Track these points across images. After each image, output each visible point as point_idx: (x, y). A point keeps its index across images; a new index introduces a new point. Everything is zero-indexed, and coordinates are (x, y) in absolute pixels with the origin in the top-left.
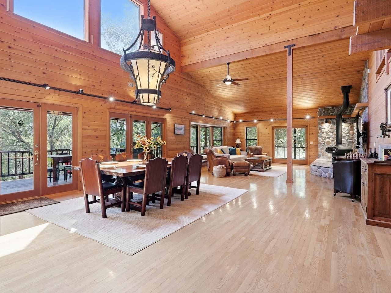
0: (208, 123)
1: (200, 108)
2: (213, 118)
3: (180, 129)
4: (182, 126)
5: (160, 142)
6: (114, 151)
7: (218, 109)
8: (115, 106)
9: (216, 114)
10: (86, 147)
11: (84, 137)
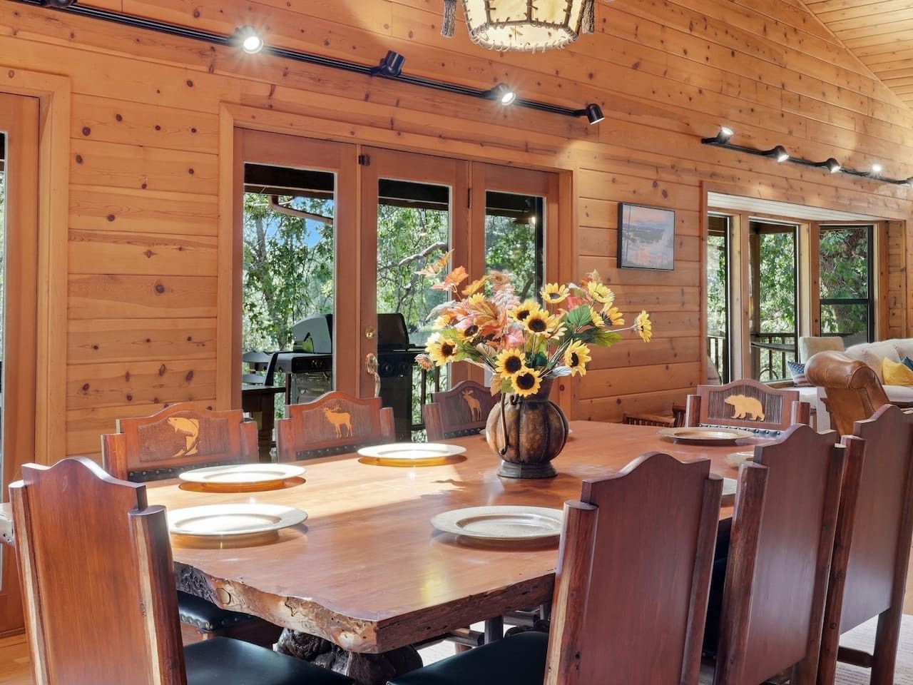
0: (801, 201)
1: (757, 109)
2: (835, 169)
3: (649, 235)
4: (662, 218)
5: (608, 321)
6: (257, 367)
7: (854, 117)
8: (273, 88)
9: (844, 143)
10: (92, 351)
11: (72, 286)
